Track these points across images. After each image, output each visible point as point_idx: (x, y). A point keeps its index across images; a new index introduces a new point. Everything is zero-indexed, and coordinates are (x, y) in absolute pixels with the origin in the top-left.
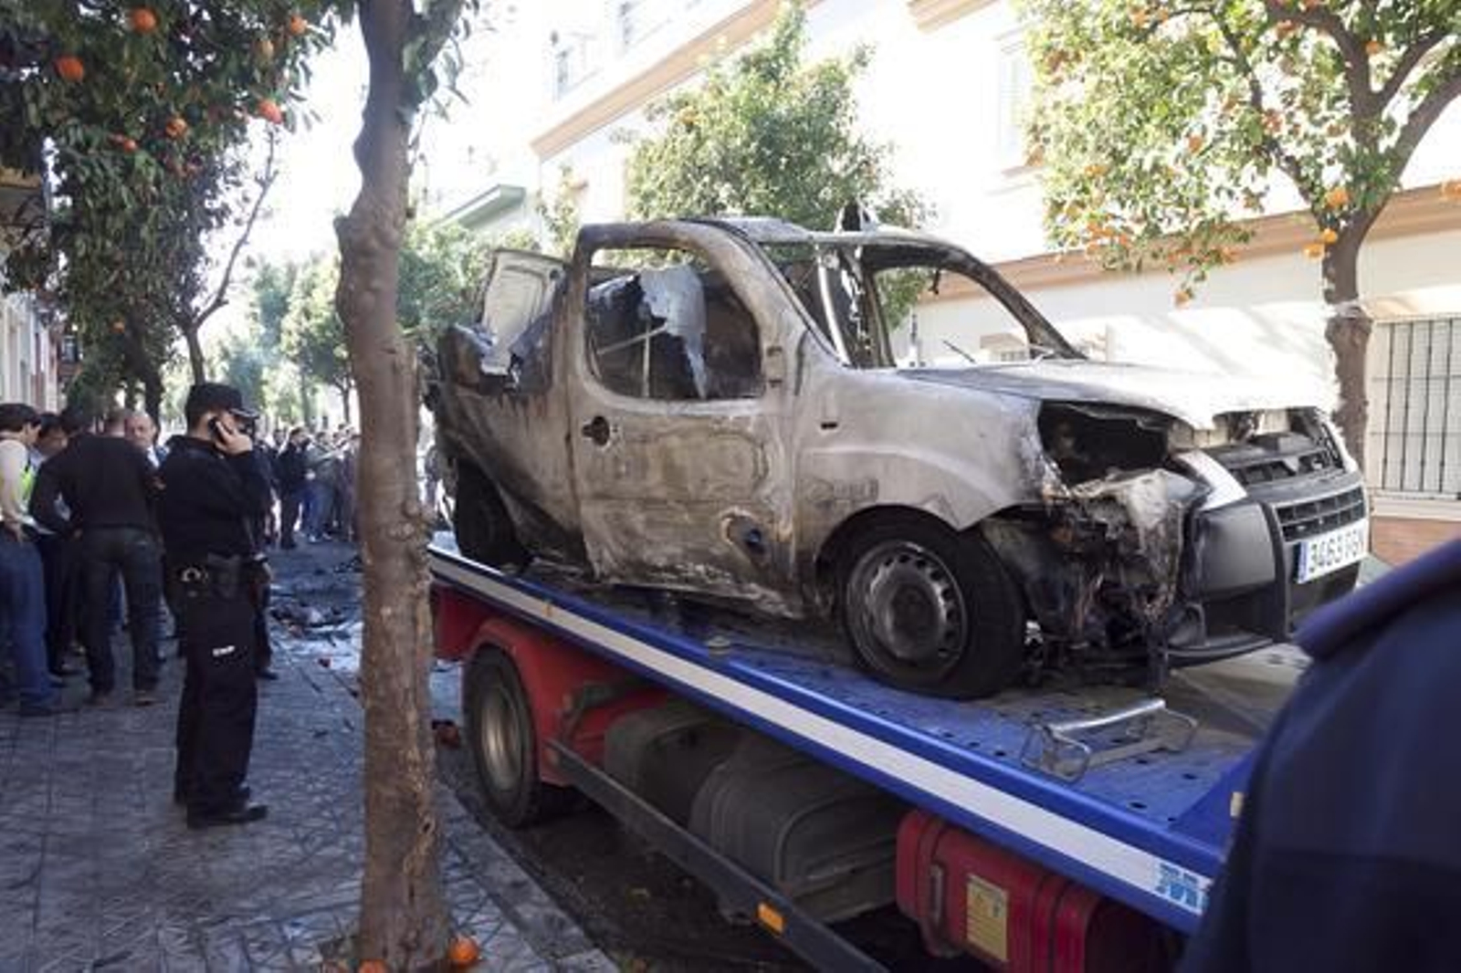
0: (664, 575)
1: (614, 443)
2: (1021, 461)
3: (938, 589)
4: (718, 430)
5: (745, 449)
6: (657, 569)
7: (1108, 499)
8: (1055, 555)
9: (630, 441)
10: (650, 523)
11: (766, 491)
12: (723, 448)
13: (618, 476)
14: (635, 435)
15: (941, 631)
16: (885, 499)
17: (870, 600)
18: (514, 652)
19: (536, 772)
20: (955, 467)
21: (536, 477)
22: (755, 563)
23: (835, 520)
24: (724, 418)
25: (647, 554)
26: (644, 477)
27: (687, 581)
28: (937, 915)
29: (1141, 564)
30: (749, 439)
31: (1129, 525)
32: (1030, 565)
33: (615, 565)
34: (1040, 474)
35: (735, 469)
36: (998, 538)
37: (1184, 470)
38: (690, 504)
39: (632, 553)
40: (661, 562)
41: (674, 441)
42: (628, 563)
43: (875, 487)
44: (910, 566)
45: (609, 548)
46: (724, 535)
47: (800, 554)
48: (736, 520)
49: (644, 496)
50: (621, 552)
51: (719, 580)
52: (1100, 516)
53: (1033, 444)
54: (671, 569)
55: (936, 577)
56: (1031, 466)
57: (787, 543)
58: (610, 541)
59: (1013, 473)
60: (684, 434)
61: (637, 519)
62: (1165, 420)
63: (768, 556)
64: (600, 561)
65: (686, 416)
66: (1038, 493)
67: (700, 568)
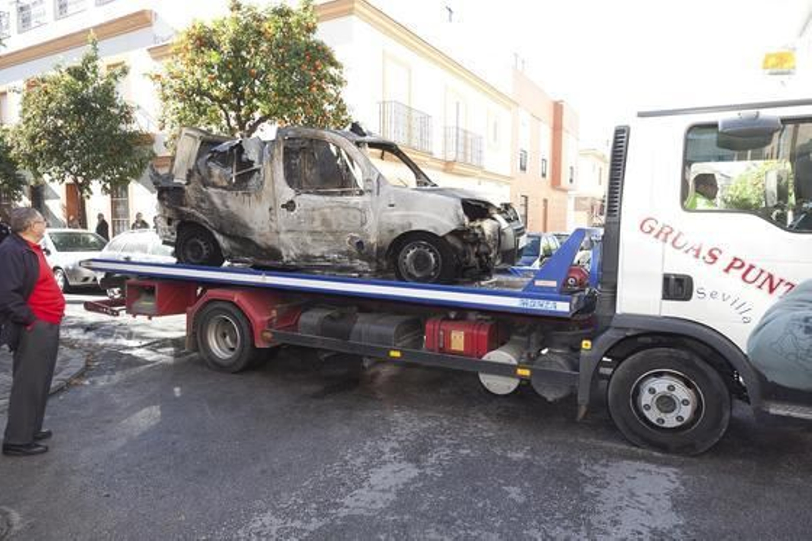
0: (319, 260)
1: (298, 211)
2: (458, 216)
3: (431, 255)
4: (347, 207)
5: (358, 213)
6: (315, 257)
7: (479, 227)
8: (465, 242)
9: (306, 210)
10: (314, 240)
11: (366, 227)
12: (348, 214)
13: (300, 223)
14: (309, 208)
15: (433, 267)
16: (414, 228)
17: (407, 261)
18: (235, 300)
19: (253, 345)
20: (439, 218)
21: (251, 225)
22: (359, 252)
23: (395, 236)
24: (348, 202)
25: (311, 252)
26: (312, 223)
27: (329, 261)
28: (441, 345)
29: (486, 244)
30: (360, 210)
31: (483, 234)
32: (459, 246)
33: (295, 257)
34: (464, 219)
35: (354, 221)
36: (450, 239)
37: (494, 219)
38: (333, 233)
39: (304, 252)
40: (317, 254)
41: (327, 211)
42: (301, 256)
43: (410, 225)
44: (422, 249)
45: (293, 250)
46: (347, 243)
47: (378, 248)
48: (352, 238)
49: (312, 230)
50: (299, 252)
51: (343, 260)
52: (477, 231)
53: (461, 211)
54: (322, 257)
55: (430, 251)
56: (461, 218)
57: (373, 245)
58: (294, 247)
59: (455, 220)
60: (331, 208)
61: (309, 239)
62: (488, 204)
63: (365, 250)
64: (288, 256)
65: (333, 202)
66: (464, 225)
67: (336, 256)
